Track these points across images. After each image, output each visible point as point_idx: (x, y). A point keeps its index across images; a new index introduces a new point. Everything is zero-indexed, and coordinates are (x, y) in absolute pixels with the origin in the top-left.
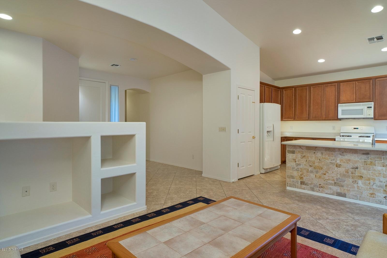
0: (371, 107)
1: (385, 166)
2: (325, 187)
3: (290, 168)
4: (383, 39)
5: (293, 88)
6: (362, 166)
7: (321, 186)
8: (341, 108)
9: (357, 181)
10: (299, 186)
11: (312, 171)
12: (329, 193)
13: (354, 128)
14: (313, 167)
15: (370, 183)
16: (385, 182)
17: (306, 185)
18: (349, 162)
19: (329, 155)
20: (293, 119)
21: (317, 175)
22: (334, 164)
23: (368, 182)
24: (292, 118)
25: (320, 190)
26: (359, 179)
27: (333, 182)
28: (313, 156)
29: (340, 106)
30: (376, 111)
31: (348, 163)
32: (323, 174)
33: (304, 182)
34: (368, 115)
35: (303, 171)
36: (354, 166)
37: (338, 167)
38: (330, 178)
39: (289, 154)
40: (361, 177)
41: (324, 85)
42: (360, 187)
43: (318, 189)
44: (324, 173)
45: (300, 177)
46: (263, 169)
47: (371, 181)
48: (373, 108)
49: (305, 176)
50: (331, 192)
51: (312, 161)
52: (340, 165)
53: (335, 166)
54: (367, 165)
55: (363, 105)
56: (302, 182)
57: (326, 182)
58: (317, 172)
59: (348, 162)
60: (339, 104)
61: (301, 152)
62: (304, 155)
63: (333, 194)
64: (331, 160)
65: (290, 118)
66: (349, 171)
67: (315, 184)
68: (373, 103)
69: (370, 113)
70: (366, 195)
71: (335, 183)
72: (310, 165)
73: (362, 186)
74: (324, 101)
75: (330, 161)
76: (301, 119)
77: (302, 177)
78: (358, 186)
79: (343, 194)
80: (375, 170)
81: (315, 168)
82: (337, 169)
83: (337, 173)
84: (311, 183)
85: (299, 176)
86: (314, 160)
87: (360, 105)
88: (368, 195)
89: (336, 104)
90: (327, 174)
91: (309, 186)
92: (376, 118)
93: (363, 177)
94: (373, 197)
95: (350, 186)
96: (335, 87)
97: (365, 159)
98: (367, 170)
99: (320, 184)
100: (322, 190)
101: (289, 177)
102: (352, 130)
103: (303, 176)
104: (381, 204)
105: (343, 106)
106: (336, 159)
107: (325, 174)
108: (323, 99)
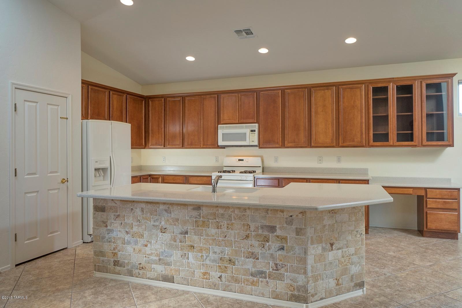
0: (254, 131)
1: (219, 228)
2: (147, 268)
3: (98, 238)
4: (253, 34)
5: (162, 97)
6: (193, 230)
7: (141, 266)
8: (223, 130)
9: (187, 254)
10: (112, 268)
11: (130, 241)
12: (152, 277)
13: (239, 160)
14: (130, 234)
15: (202, 256)
16: (219, 254)
17: (121, 266)
18: (177, 223)
19: (152, 213)
20: (163, 147)
21: (136, 247)
22: (157, 227)
23: (200, 254)
24: (161, 145)
25: (140, 273)
26: (189, 251)
27: (157, 258)
28: (130, 216)
29: (221, 127)
30: (261, 136)
31: (175, 225)
32: (144, 245)
33: (118, 261)
34: (251, 141)
35: (117, 241)
36: (183, 230)
37: (163, 232)
38: (153, 252)
39: (97, 213)
40: (192, 247)
41: (202, 96)
42: (191, 263)
43: (137, 272)
44: (146, 243)
45: (113, 253)
46: (88, 235)
47: (203, 253)
48: (257, 132)
49: (120, 251)
50: (154, 276)
51: (129, 224)
52: (166, 228)
53: (159, 230)
54: (198, 227)
55: (246, 127)
56: (116, 261)
57: (148, 259)
58: (136, 243)
59: (175, 223)
60: (219, 126)
61: (114, 209)
62: (118, 213)
63: (157, 279)
64: (154, 222)
65: (159, 145)
66: (177, 238)
67: (134, 263)
68: (257, 125)
69: (254, 139)
70: (198, 277)
71: (160, 260)
72: (126, 232)
73: (193, 262)
74: (202, 120)
75: (152, 223)
76: (174, 146)
77: (116, 253)
78: (188, 263)
79: (169, 277)
80: (207, 235)
81: (133, 236)
82: (162, 235)
83: (162, 243)
84: (128, 262)
85: (111, 251)
86: (132, 221)
87: (242, 128)
88: (200, 276)
89: (217, 125)
90: (149, 245)
91: (125, 268)
92: (260, 146)
93: (194, 247)
94: (206, 279)
95: (178, 264)
96: (215, 100)
97: (196, 217)
98: (198, 235)
99: (141, 264)
100: (143, 272)
101: (97, 253)
102: (237, 162)
103: (116, 251)
104: (215, 288)
105: (223, 128)
106: (161, 219)
107: (146, 246)
108: (201, 117)
